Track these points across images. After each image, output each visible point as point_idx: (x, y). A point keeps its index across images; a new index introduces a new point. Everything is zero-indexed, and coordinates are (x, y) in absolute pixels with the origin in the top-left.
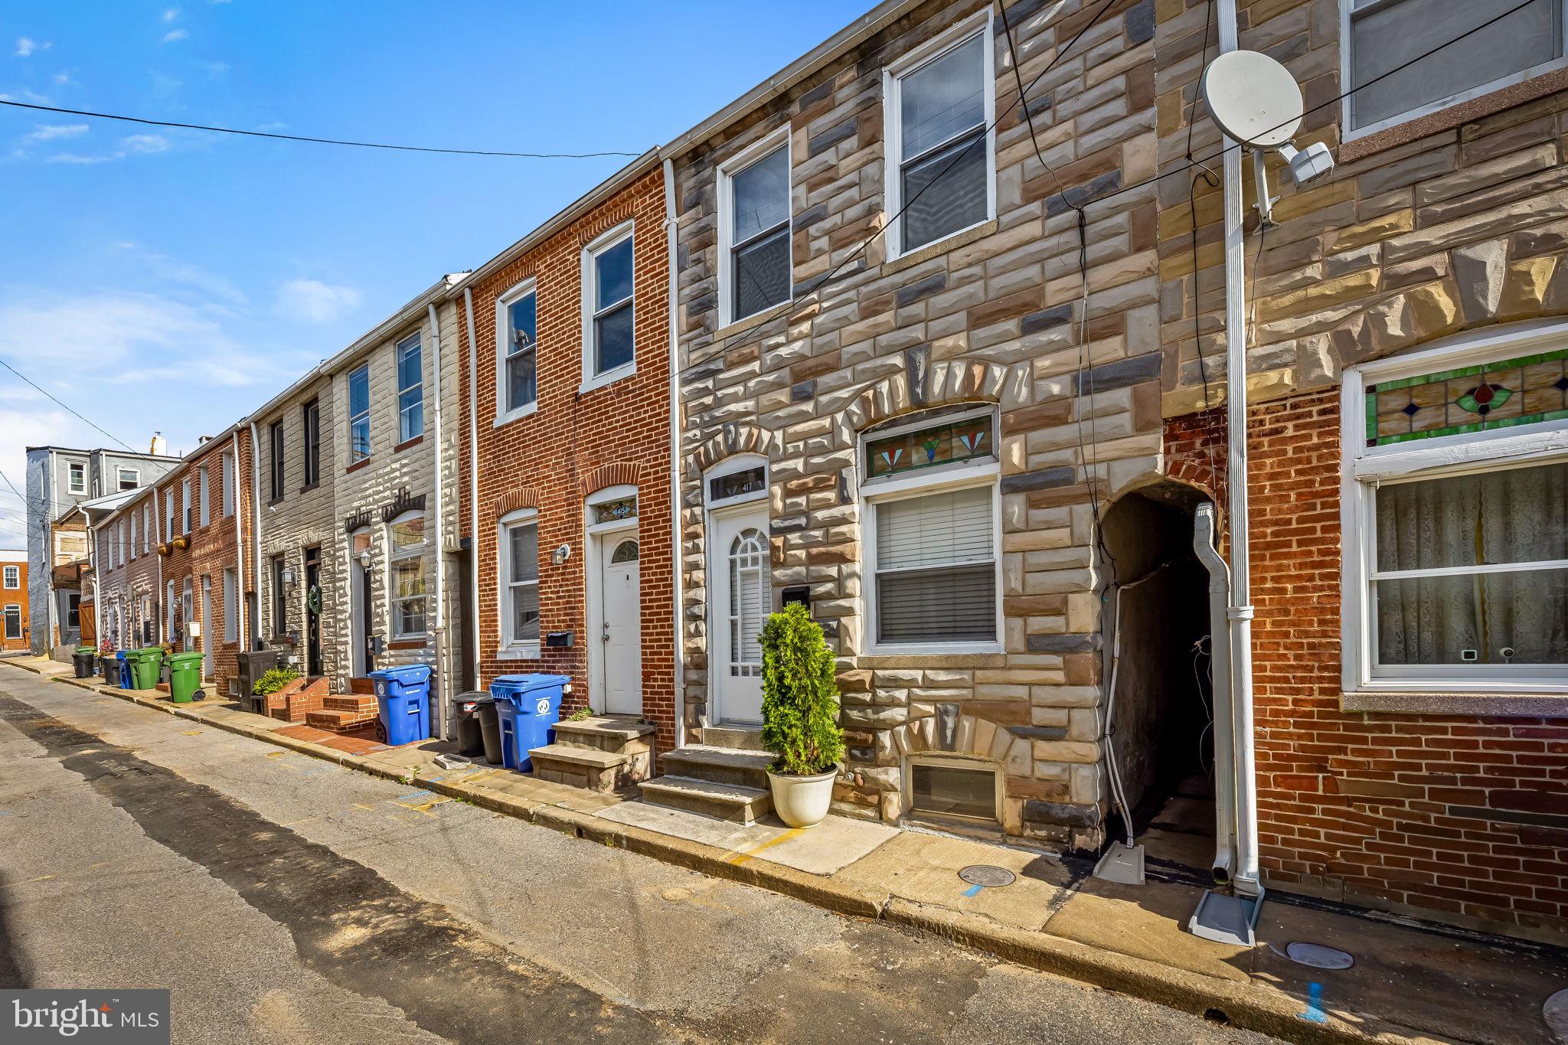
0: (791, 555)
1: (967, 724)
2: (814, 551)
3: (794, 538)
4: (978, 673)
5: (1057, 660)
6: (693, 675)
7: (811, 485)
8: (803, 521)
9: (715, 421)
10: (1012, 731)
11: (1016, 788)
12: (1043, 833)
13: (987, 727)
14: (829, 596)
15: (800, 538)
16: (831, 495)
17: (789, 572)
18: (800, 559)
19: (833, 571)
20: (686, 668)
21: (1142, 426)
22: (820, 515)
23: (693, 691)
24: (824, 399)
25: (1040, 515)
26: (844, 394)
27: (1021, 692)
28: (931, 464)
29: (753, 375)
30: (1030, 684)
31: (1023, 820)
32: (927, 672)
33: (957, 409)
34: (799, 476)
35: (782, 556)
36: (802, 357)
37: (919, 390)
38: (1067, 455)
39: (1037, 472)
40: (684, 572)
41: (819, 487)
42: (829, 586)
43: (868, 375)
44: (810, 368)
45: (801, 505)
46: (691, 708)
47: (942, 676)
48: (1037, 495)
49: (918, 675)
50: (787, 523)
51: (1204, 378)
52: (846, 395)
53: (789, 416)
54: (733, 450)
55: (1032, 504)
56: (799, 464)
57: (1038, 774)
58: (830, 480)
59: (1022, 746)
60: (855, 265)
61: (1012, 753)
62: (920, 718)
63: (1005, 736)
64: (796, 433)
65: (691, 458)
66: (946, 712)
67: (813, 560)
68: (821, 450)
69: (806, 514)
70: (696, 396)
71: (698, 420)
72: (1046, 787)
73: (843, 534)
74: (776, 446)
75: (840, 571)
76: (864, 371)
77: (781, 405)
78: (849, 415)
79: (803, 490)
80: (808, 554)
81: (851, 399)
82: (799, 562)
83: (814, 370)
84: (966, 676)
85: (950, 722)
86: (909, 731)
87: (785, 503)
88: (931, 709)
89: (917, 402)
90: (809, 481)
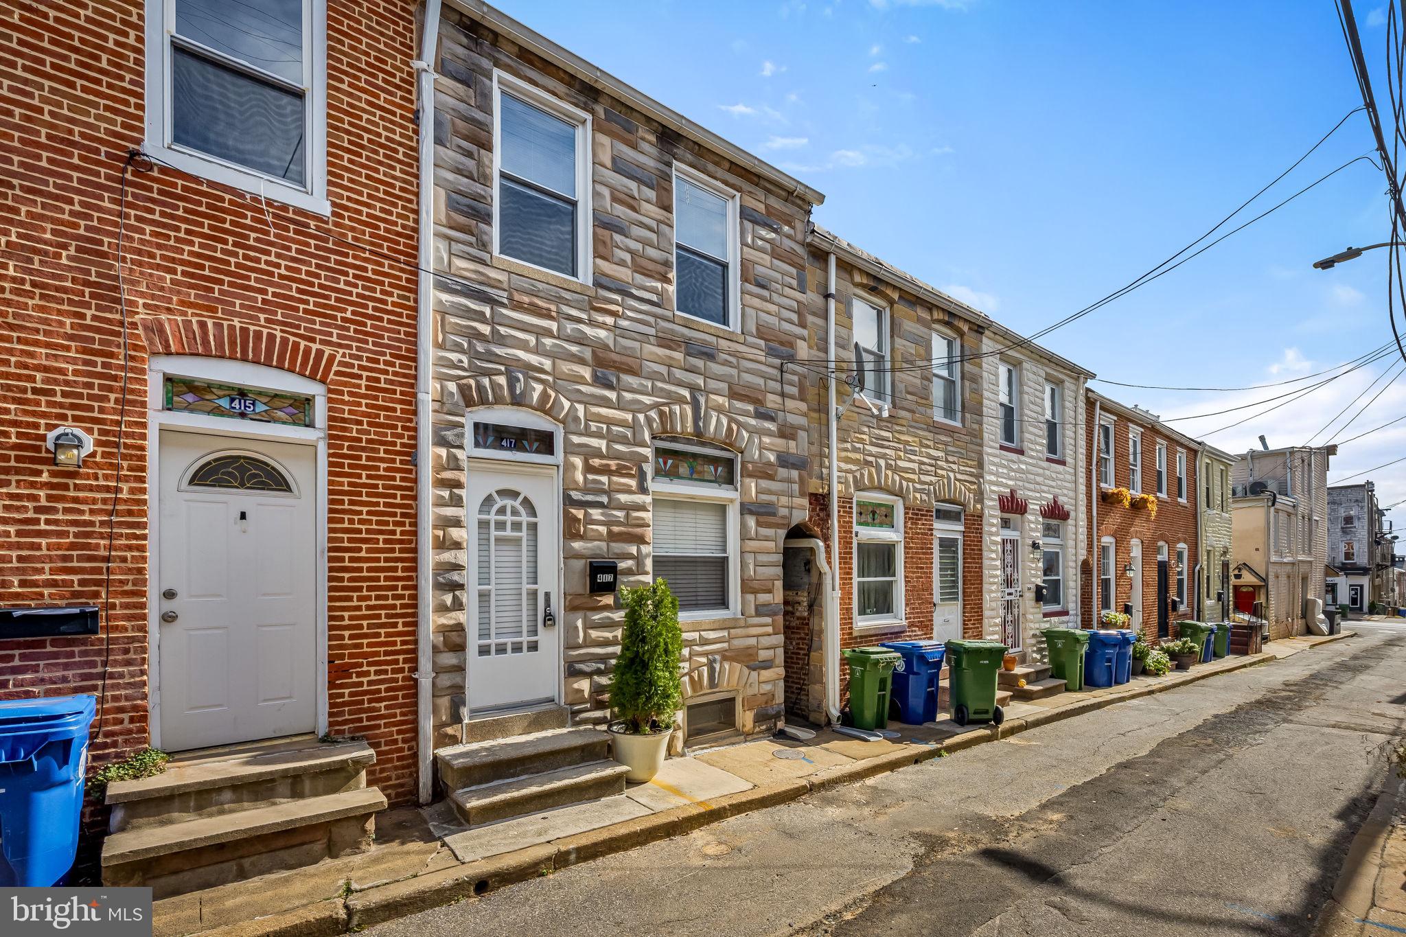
0: (592, 530)
1: (727, 666)
2: (616, 529)
3: (596, 513)
4: (732, 631)
5: (768, 620)
6: (449, 659)
7: (614, 468)
8: (605, 499)
9: (491, 357)
10: (748, 667)
11: (749, 703)
12: (764, 727)
13: (737, 666)
14: (629, 572)
15: (602, 514)
16: (633, 483)
17: (589, 545)
18: (601, 534)
19: (633, 550)
20: (436, 650)
21: (802, 495)
22: (623, 498)
23: (446, 680)
24: (628, 396)
25: (764, 531)
26: (647, 400)
27: (753, 641)
28: (691, 479)
29: (548, 333)
30: (758, 636)
31: (755, 722)
32: (702, 633)
33: (716, 447)
34: (601, 456)
35: (582, 529)
36: (606, 347)
37: (701, 424)
38: (773, 498)
39: (762, 505)
40: (435, 527)
41: (619, 472)
42: (629, 563)
43: (663, 394)
44: (615, 362)
45: (604, 484)
46: (445, 702)
47: (712, 635)
48: (762, 519)
49: (696, 635)
50: (590, 498)
51: (822, 479)
52: (648, 402)
53: (592, 396)
54: (518, 401)
55: (758, 524)
56: (602, 444)
57: (762, 692)
58: (631, 469)
59: (754, 674)
60: (654, 298)
61: (750, 681)
62: (697, 668)
63: (746, 671)
64: (599, 415)
65: (452, 387)
66: (715, 661)
67: (612, 536)
68: (624, 440)
69: (608, 493)
70: (461, 313)
71: (466, 345)
72: (764, 699)
73: (643, 519)
74: (577, 419)
75: (639, 550)
76: (662, 389)
77: (581, 380)
78: (649, 420)
79: (605, 470)
80: (610, 532)
81: (651, 407)
82: (599, 538)
83: (617, 365)
84: (725, 633)
85: (717, 666)
86: (692, 678)
87: (585, 478)
88: (704, 660)
89: (698, 433)
90: (613, 464)
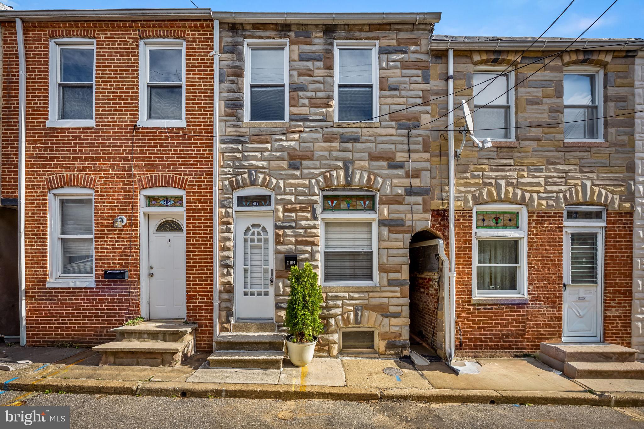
0: (287, 240)
1: (366, 313)
2: (299, 239)
3: (289, 232)
4: (370, 293)
5: (398, 289)
6: (226, 296)
7: (298, 208)
8: (294, 225)
9: (242, 167)
10: (382, 315)
11: (383, 336)
12: (393, 352)
13: (374, 314)
14: (306, 260)
15: (292, 232)
16: (309, 215)
17: (286, 247)
18: (292, 242)
19: (309, 249)
20: (220, 292)
21: (426, 211)
22: (303, 223)
23: (224, 305)
24: (306, 171)
26: (316, 172)
27: (386, 301)
28: (349, 210)
29: (266, 150)
30: (389, 298)
31: (386, 348)
32: (350, 293)
33: (362, 190)
34: (292, 203)
35: (282, 239)
36: (295, 150)
37: (350, 179)
38: (401, 216)
39: (392, 220)
40: (220, 241)
41: (302, 210)
42: (307, 256)
43: (327, 166)
44: (299, 156)
45: (293, 217)
46: (223, 314)
47: (356, 295)
48: (393, 229)
49: (346, 294)
50: (285, 224)
51: (443, 200)
52: (317, 173)
53: (287, 175)
54: (253, 184)
55: (391, 232)
56: (292, 198)
57: (392, 331)
58: (308, 208)
59: (386, 320)
60: (321, 117)
61: (383, 323)
62: (347, 312)
63: (380, 317)
64: (290, 183)
65: (226, 182)
66: (358, 309)
67: (298, 243)
68: (304, 194)
69: (295, 221)
70: (230, 151)
71: (232, 164)
72: (394, 335)
73: (314, 233)
74: (280, 187)
75: (312, 249)
76: (325, 164)
77: (282, 169)
78: (318, 182)
79: (294, 210)
80: (296, 240)
81: (319, 175)
82: (291, 243)
83: (300, 157)
84: (366, 295)
85: (360, 313)
86: (343, 318)
87: (284, 215)
88: (351, 308)
89: (348, 184)
90: (298, 207)
